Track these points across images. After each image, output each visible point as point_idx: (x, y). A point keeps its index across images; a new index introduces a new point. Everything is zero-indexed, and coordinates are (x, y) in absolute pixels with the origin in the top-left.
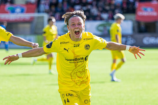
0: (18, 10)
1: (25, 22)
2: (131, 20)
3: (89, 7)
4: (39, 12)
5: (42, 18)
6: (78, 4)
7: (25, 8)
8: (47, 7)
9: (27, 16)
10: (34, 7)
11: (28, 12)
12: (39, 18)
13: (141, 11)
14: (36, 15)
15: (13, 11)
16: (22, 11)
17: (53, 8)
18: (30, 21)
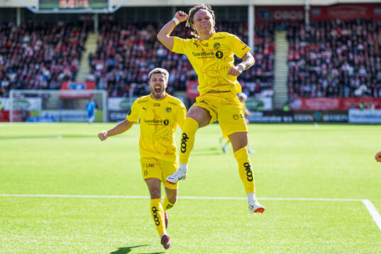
0: (79, 87)
1: (85, 98)
2: (181, 96)
3: (144, 85)
4: (98, 88)
5: (101, 94)
6: (134, 82)
7: (86, 86)
8: (106, 85)
9: (87, 92)
10: (94, 84)
11: (88, 88)
12: (98, 94)
13: (191, 89)
14: (95, 91)
15: (74, 88)
16: (83, 88)
17: (111, 86)
18: (89, 98)
